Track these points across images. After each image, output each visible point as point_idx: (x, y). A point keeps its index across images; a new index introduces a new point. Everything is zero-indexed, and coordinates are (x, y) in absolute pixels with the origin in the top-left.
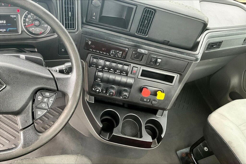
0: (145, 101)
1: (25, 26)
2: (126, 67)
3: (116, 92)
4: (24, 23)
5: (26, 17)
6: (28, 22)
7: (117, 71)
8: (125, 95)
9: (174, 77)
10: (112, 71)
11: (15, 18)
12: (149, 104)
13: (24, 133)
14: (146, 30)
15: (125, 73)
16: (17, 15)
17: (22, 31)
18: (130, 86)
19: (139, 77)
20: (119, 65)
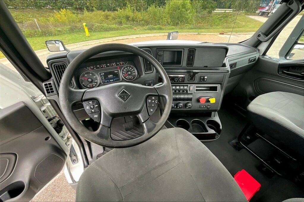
0: (202, 108)
1: (123, 76)
2: (186, 87)
3: (183, 105)
4: (122, 74)
5: (123, 71)
6: (124, 73)
7: (181, 91)
8: (190, 105)
9: (217, 87)
10: (177, 92)
11: (117, 72)
12: (206, 109)
13: (146, 124)
14: (192, 63)
15: (185, 91)
16: (118, 70)
17: (122, 79)
18: (190, 99)
19: (195, 92)
20: (181, 87)
